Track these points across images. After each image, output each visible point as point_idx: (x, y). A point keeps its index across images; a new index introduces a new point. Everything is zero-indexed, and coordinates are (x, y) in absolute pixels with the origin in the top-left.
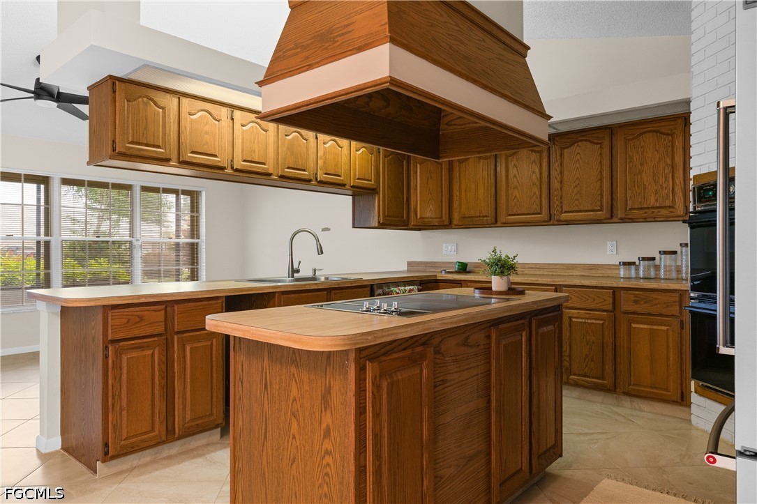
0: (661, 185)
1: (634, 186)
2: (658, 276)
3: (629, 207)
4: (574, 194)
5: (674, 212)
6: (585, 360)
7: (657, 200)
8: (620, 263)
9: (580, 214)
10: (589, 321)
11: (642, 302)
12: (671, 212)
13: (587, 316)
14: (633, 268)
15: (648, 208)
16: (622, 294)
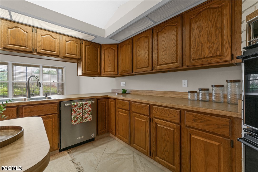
0: (213, 42)
1: (195, 46)
2: (211, 100)
3: (192, 59)
4: (163, 55)
5: (222, 59)
6: (163, 150)
7: (210, 52)
8: (188, 91)
9: (166, 65)
10: (166, 127)
11: (199, 121)
12: (221, 59)
13: (165, 124)
14: (196, 94)
15: (204, 58)
16: (185, 114)
